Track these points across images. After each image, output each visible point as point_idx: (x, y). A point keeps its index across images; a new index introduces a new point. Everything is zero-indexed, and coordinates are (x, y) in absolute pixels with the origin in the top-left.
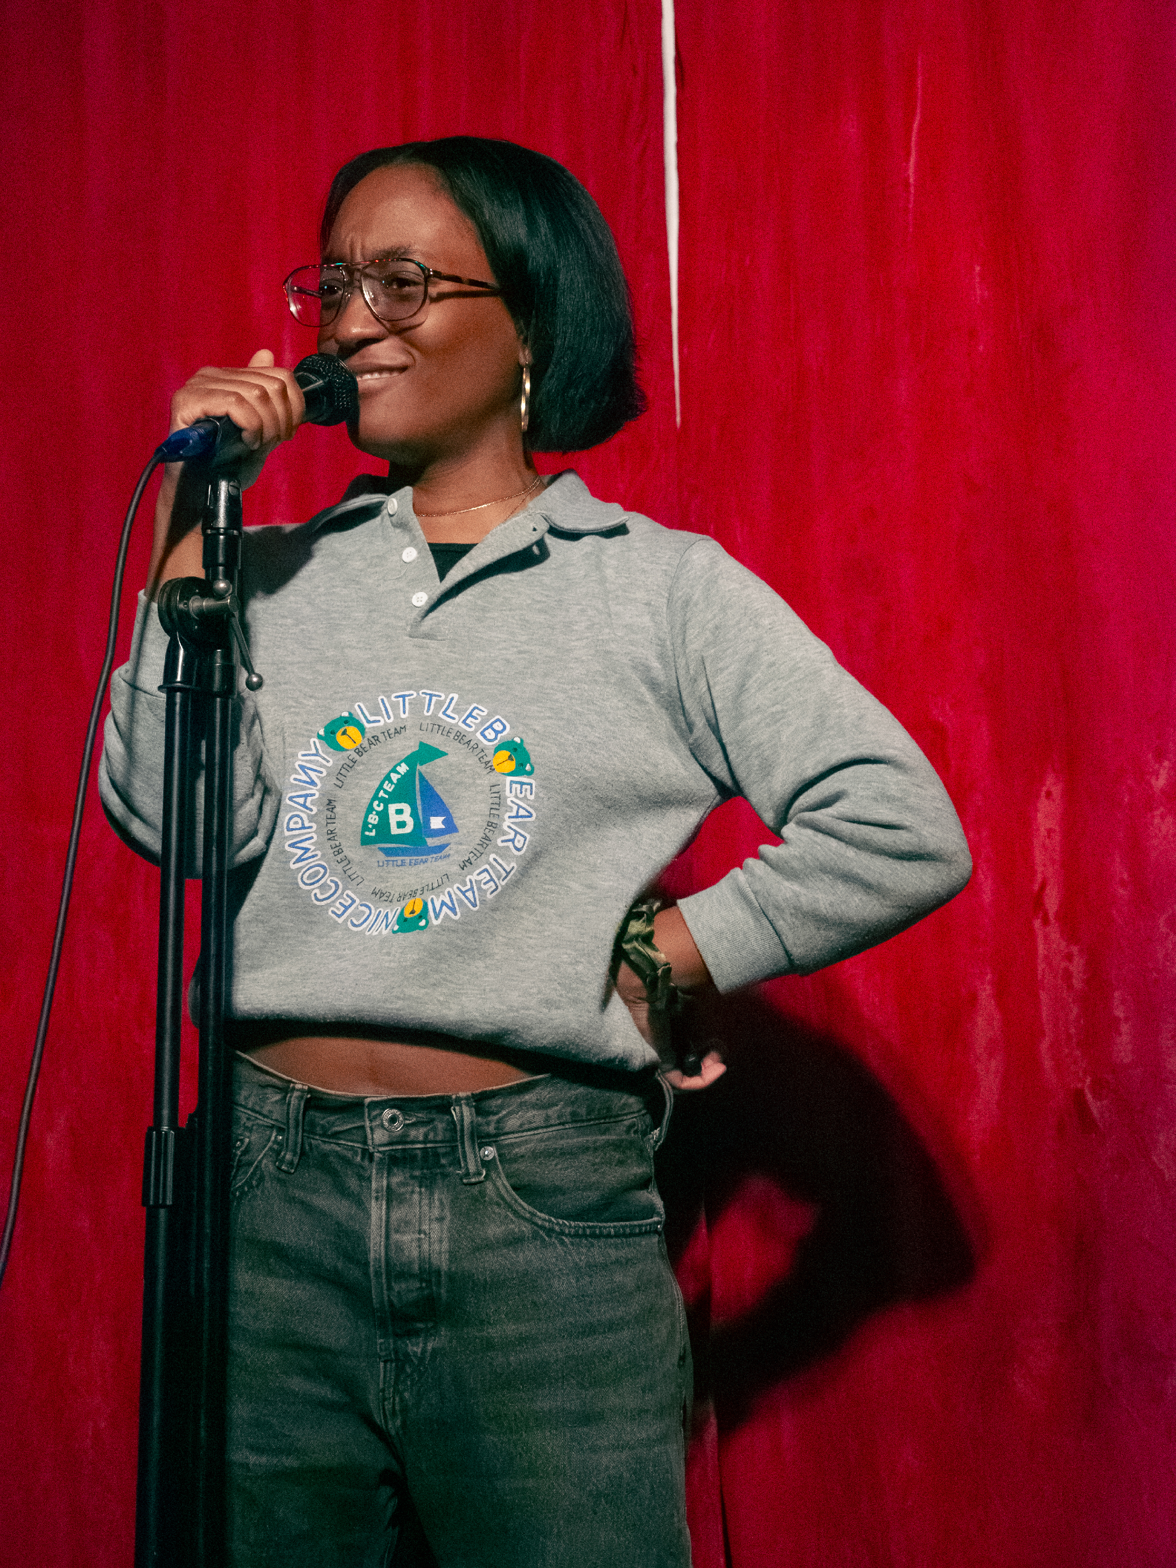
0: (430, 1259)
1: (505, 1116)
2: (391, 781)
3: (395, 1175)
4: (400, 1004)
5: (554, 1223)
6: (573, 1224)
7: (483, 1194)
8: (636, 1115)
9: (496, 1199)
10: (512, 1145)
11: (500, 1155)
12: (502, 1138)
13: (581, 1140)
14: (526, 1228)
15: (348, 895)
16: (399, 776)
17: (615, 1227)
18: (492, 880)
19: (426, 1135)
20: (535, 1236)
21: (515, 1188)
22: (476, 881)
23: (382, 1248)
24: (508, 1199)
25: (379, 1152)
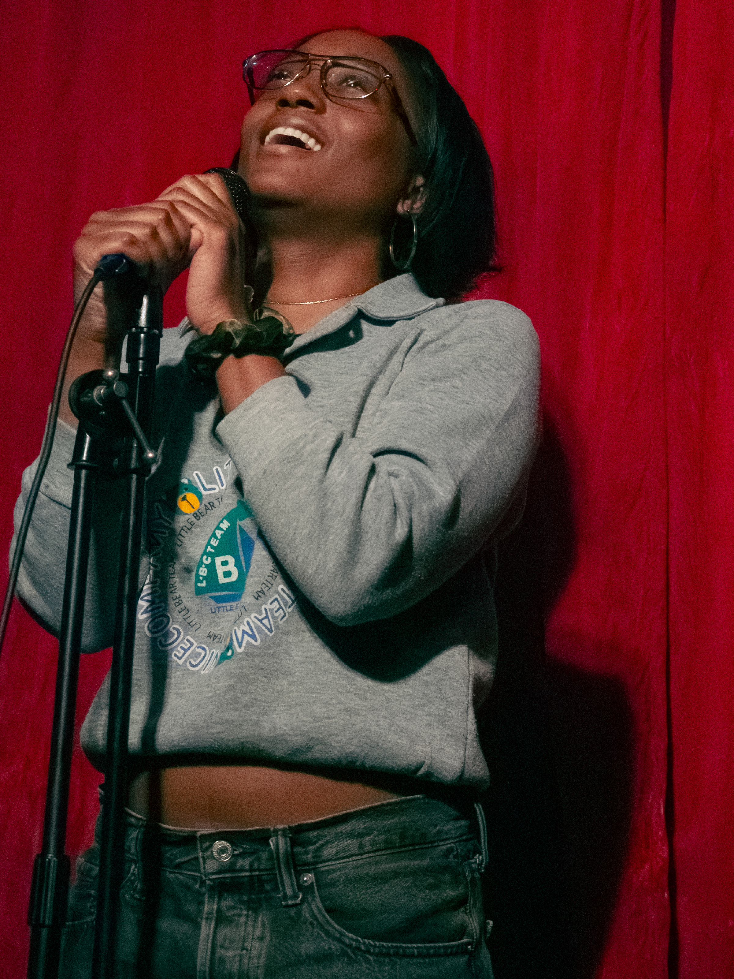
0: (248, 973)
1: (323, 845)
2: (216, 538)
3: (225, 899)
4: (219, 728)
5: (360, 942)
6: (377, 943)
7: (299, 914)
8: (454, 841)
9: (310, 919)
10: (328, 872)
11: (317, 881)
12: (321, 865)
13: (392, 866)
14: (335, 946)
15: (188, 640)
16: (222, 532)
17: (418, 948)
18: (281, 608)
19: (251, 865)
20: (344, 953)
21: (328, 911)
22: (270, 609)
23: (208, 961)
24: (321, 919)
25: (209, 879)
